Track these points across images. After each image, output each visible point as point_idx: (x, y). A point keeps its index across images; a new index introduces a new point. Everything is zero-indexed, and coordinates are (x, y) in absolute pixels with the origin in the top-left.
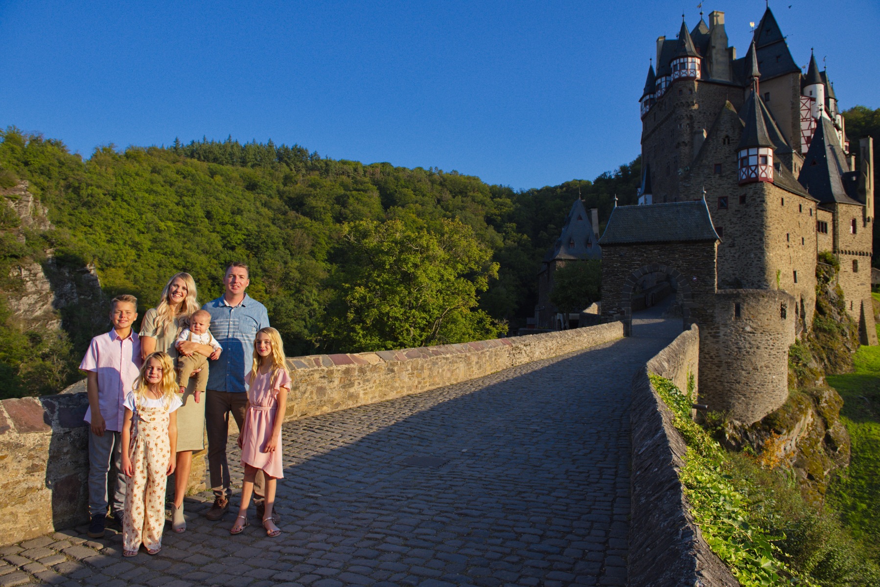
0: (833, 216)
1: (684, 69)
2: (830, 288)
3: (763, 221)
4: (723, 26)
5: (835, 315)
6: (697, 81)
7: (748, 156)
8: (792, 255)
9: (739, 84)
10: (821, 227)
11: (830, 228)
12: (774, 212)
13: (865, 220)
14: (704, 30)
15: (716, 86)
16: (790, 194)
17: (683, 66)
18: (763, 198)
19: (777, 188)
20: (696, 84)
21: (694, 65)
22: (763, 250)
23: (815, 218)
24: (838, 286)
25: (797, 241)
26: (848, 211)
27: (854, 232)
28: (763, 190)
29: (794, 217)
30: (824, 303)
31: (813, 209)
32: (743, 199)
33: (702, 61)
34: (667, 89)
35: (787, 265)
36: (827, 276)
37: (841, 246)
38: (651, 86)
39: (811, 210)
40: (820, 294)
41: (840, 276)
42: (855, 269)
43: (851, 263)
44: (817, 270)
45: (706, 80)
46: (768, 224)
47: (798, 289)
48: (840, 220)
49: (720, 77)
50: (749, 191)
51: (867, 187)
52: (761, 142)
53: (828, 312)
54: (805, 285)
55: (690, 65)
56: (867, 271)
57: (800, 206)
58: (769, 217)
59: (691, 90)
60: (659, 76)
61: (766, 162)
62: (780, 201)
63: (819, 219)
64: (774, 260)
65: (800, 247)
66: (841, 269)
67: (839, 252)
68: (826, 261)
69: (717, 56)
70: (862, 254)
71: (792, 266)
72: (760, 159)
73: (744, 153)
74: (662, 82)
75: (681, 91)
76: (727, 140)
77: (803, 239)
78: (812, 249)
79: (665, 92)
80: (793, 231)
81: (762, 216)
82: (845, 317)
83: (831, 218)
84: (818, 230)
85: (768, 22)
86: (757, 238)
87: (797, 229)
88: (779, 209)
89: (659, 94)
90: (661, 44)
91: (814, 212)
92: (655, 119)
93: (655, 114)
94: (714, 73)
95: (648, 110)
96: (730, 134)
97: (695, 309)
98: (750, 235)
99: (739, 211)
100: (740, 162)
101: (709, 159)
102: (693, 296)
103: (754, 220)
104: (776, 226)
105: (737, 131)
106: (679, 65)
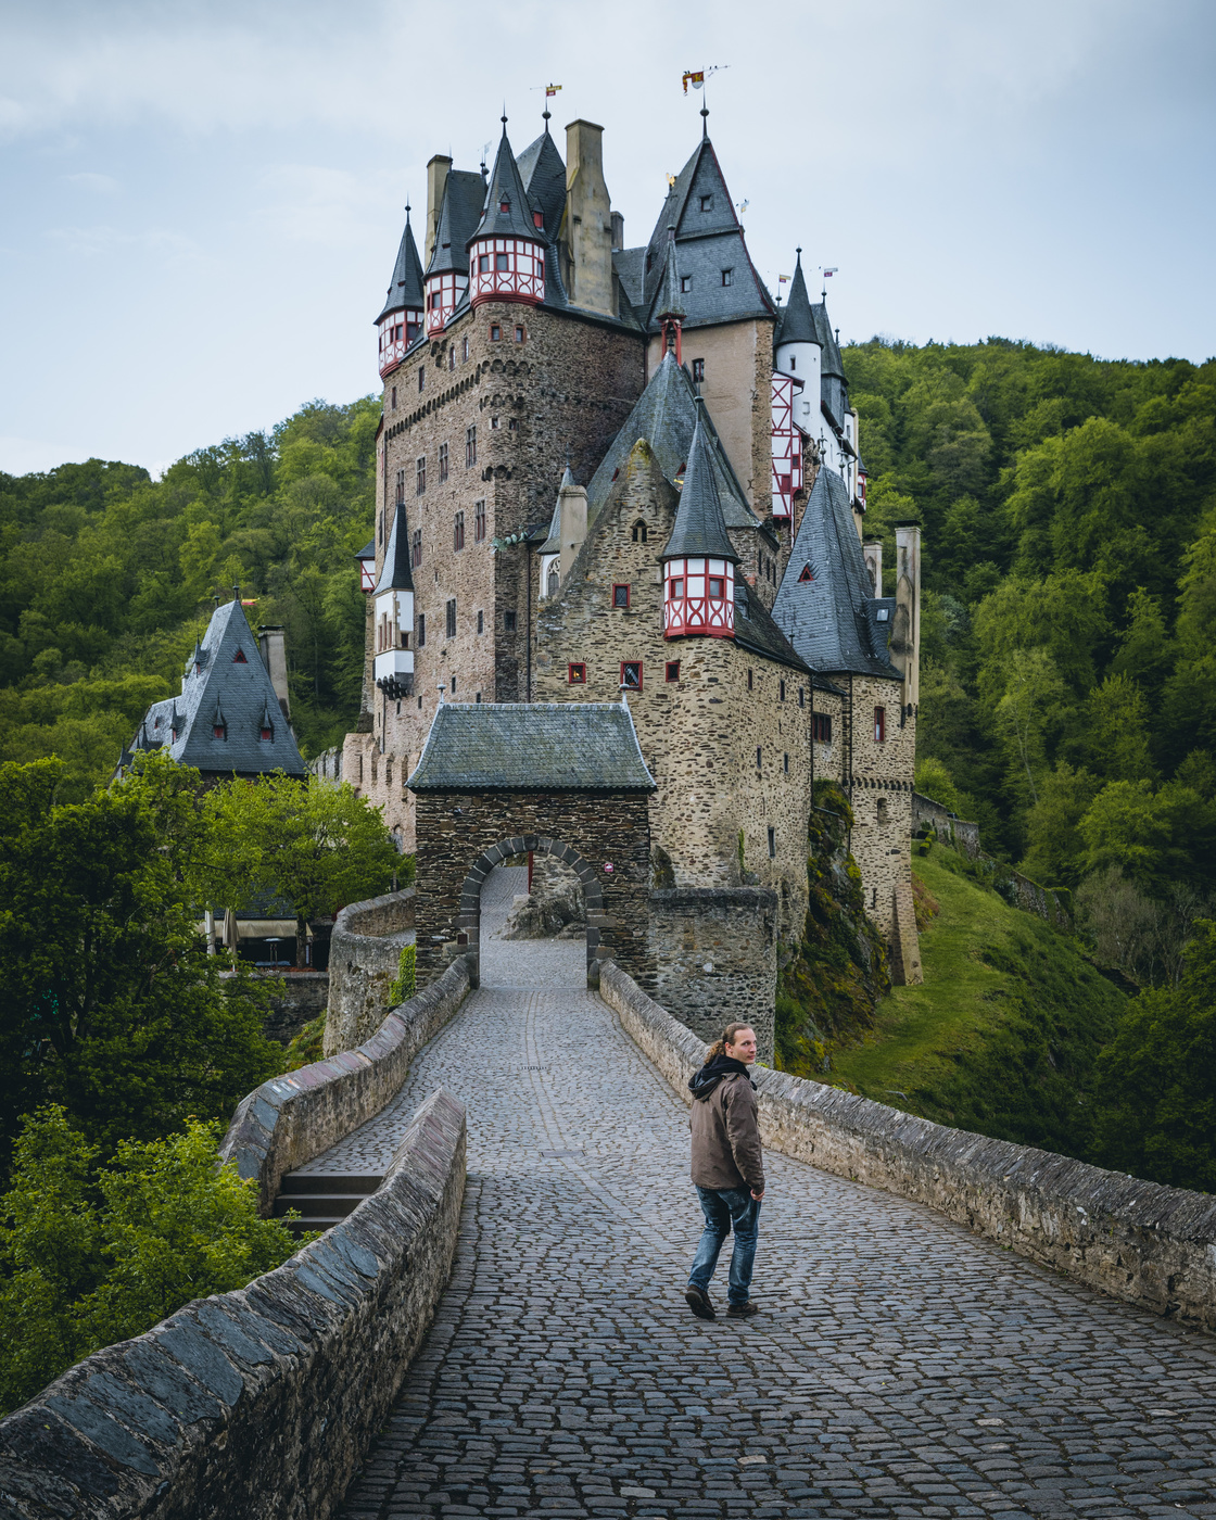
0: (844, 703)
1: (507, 270)
2: (837, 864)
3: (714, 724)
5: (845, 922)
7: (686, 576)
8: (765, 795)
9: (634, 328)
10: (820, 728)
11: (836, 728)
12: (734, 703)
13: (903, 711)
15: (581, 328)
16: (758, 658)
17: (504, 261)
18: (716, 672)
19: (741, 650)
20: (535, 314)
21: (530, 262)
22: (715, 786)
23: (808, 708)
24: (850, 859)
25: (776, 764)
26: (871, 692)
27: (882, 737)
28: (715, 655)
29: (772, 711)
30: (826, 897)
31: (806, 689)
32: (672, 672)
33: (546, 256)
34: (458, 313)
35: (758, 816)
36: (832, 839)
37: (858, 770)
38: (409, 290)
39: (801, 690)
40: (816, 879)
41: (854, 835)
42: (882, 820)
43: (872, 805)
44: (811, 825)
45: (557, 306)
47: (776, 870)
48: (856, 712)
49: (591, 304)
50: (686, 654)
51: (908, 637)
52: (713, 546)
53: (831, 916)
54: (789, 860)
55: (520, 261)
56: (904, 823)
57: (782, 686)
58: (726, 715)
61: (721, 593)
62: (746, 677)
63: (817, 709)
64: (735, 808)
65: (781, 776)
66: (857, 819)
67: (853, 784)
68: (829, 804)
69: (585, 244)
70: (895, 786)
71: (765, 822)
72: (710, 584)
73: (676, 569)
74: (444, 290)
75: (495, 328)
76: (642, 531)
77: (786, 756)
78: (802, 779)
79: (453, 320)
80: (768, 741)
81: (712, 712)
82: (862, 924)
83: (839, 708)
84: (815, 735)
85: (705, 173)
86: (702, 760)
87: (776, 737)
88: (744, 696)
89: (434, 318)
91: (807, 696)
92: (421, 389)
93: (421, 369)
94: (576, 291)
95: (400, 355)
96: (647, 515)
97: (608, 930)
98: (687, 752)
99: (665, 696)
100: (667, 584)
101: (603, 572)
102: (606, 903)
103: (695, 720)
104: (739, 733)
105: (663, 513)
106: (491, 257)
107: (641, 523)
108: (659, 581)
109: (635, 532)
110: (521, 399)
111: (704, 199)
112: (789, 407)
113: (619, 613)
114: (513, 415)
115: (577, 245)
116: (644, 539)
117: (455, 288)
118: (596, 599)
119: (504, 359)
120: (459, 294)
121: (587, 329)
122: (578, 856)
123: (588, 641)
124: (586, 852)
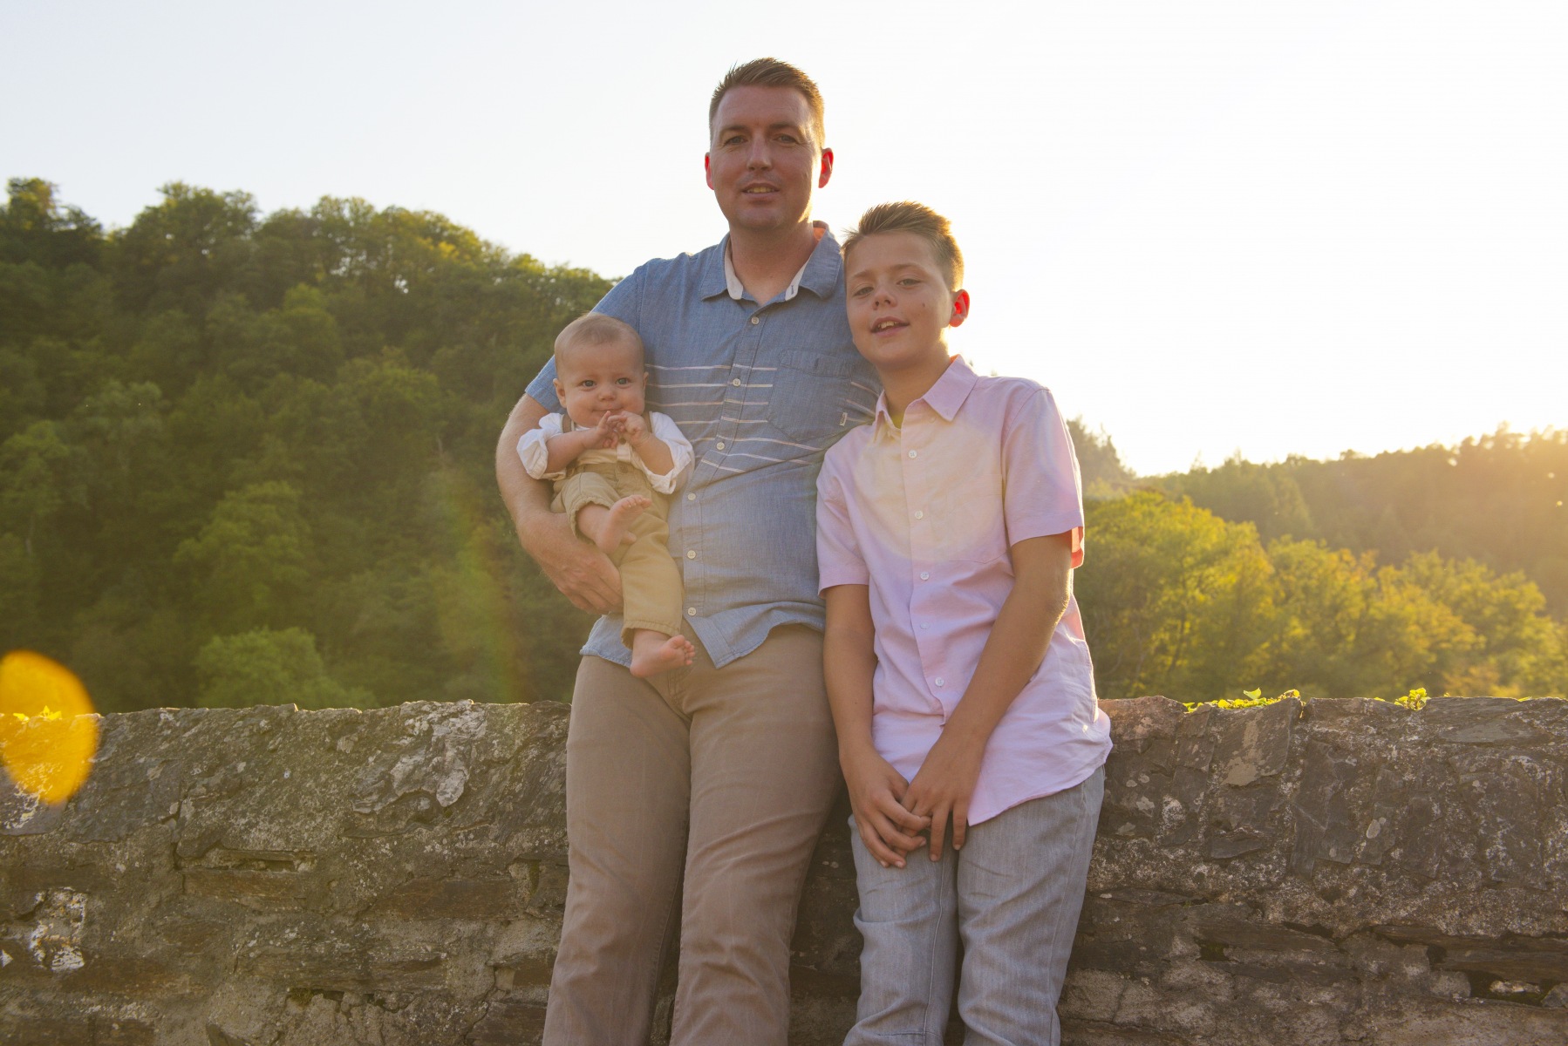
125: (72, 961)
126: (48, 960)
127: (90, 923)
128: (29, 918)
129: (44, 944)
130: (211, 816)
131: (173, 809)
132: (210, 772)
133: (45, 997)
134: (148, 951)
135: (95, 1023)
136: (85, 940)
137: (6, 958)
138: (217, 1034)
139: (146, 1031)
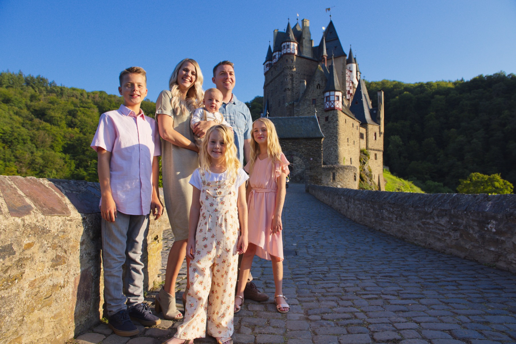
0: (366, 130)
1: (289, 48)
2: (366, 167)
3: (337, 131)
4: (308, 27)
5: (368, 181)
6: (296, 56)
7: (330, 95)
8: (350, 149)
9: (316, 59)
10: (361, 136)
11: (365, 136)
12: (342, 126)
13: (380, 133)
14: (299, 29)
15: (305, 60)
16: (349, 118)
17: (288, 46)
18: (337, 118)
19: (344, 114)
20: (295, 57)
21: (294, 46)
22: (337, 146)
23: (359, 131)
24: (369, 167)
25: (352, 142)
26: (373, 128)
27: (375, 139)
28: (337, 114)
29: (351, 130)
30: (363, 175)
31: (358, 126)
32: (327, 119)
33: (298, 45)
34: (279, 58)
35: (348, 154)
36: (365, 161)
37: (370, 146)
38: (270, 56)
40: (361, 171)
41: (369, 162)
42: (376, 159)
43: (374, 155)
44: (360, 158)
45: (300, 56)
46: (339, 133)
48: (369, 133)
49: (307, 55)
50: (330, 114)
51: (381, 116)
52: (336, 88)
53: (365, 180)
55: (292, 47)
56: (381, 159)
57: (353, 124)
58: (340, 128)
59: (292, 60)
60: (274, 52)
61: (338, 100)
62: (345, 120)
63: (361, 132)
64: (342, 152)
65: (353, 145)
66: (370, 157)
67: (369, 149)
68: (364, 154)
69: (305, 43)
70: (379, 150)
71: (350, 155)
72: (336, 97)
73: (327, 94)
74: (277, 55)
75: (287, 60)
76: (319, 86)
77: (354, 141)
78: (358, 147)
79: (278, 60)
80: (350, 137)
81: (337, 128)
82: (372, 182)
83: (365, 131)
84: (360, 138)
85: (331, 28)
86: (334, 140)
87: (352, 136)
88: (344, 125)
89: (274, 61)
90: (276, 34)
91: (358, 128)
92: (272, 75)
93: (272, 72)
94: (304, 52)
95: (268, 70)
96: (320, 83)
97: (312, 176)
98: (330, 138)
99: (325, 125)
100: (325, 98)
101: (310, 96)
102: (310, 169)
103: (332, 130)
104: (343, 134)
105: (324, 82)
106: (286, 46)
107: (319, 84)
108: (323, 97)
109: (317, 87)
110: (292, 74)
111: (331, 33)
112: (349, 76)
113: (314, 105)
114: (291, 77)
115: (304, 43)
116: (320, 88)
117: (279, 54)
118: (308, 103)
119: (289, 66)
120: (280, 55)
121: (306, 60)
122: (303, 156)
123: (306, 113)
124: (305, 155)
125: (494, 230)
126: (491, 230)
127: (496, 225)
128: (488, 224)
129: (490, 227)
130: (512, 211)
131: (507, 209)
132: (512, 204)
133: (491, 235)
134: (504, 230)
135: (497, 239)
136: (496, 227)
137: (486, 229)
138: (513, 243)
139: (505, 241)
